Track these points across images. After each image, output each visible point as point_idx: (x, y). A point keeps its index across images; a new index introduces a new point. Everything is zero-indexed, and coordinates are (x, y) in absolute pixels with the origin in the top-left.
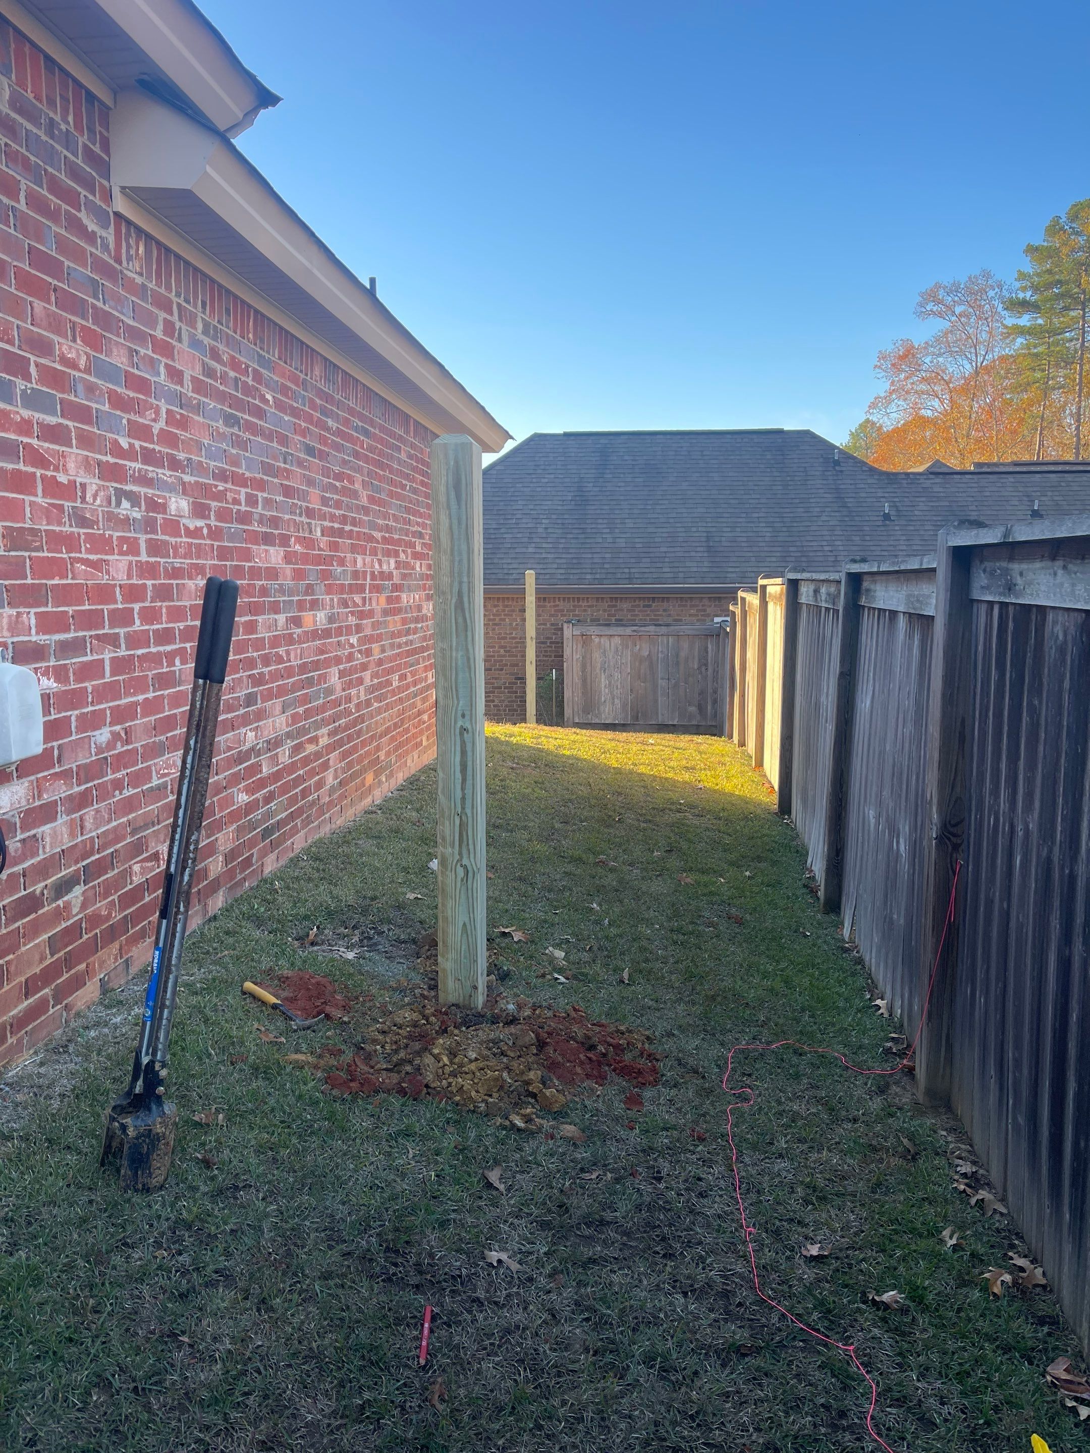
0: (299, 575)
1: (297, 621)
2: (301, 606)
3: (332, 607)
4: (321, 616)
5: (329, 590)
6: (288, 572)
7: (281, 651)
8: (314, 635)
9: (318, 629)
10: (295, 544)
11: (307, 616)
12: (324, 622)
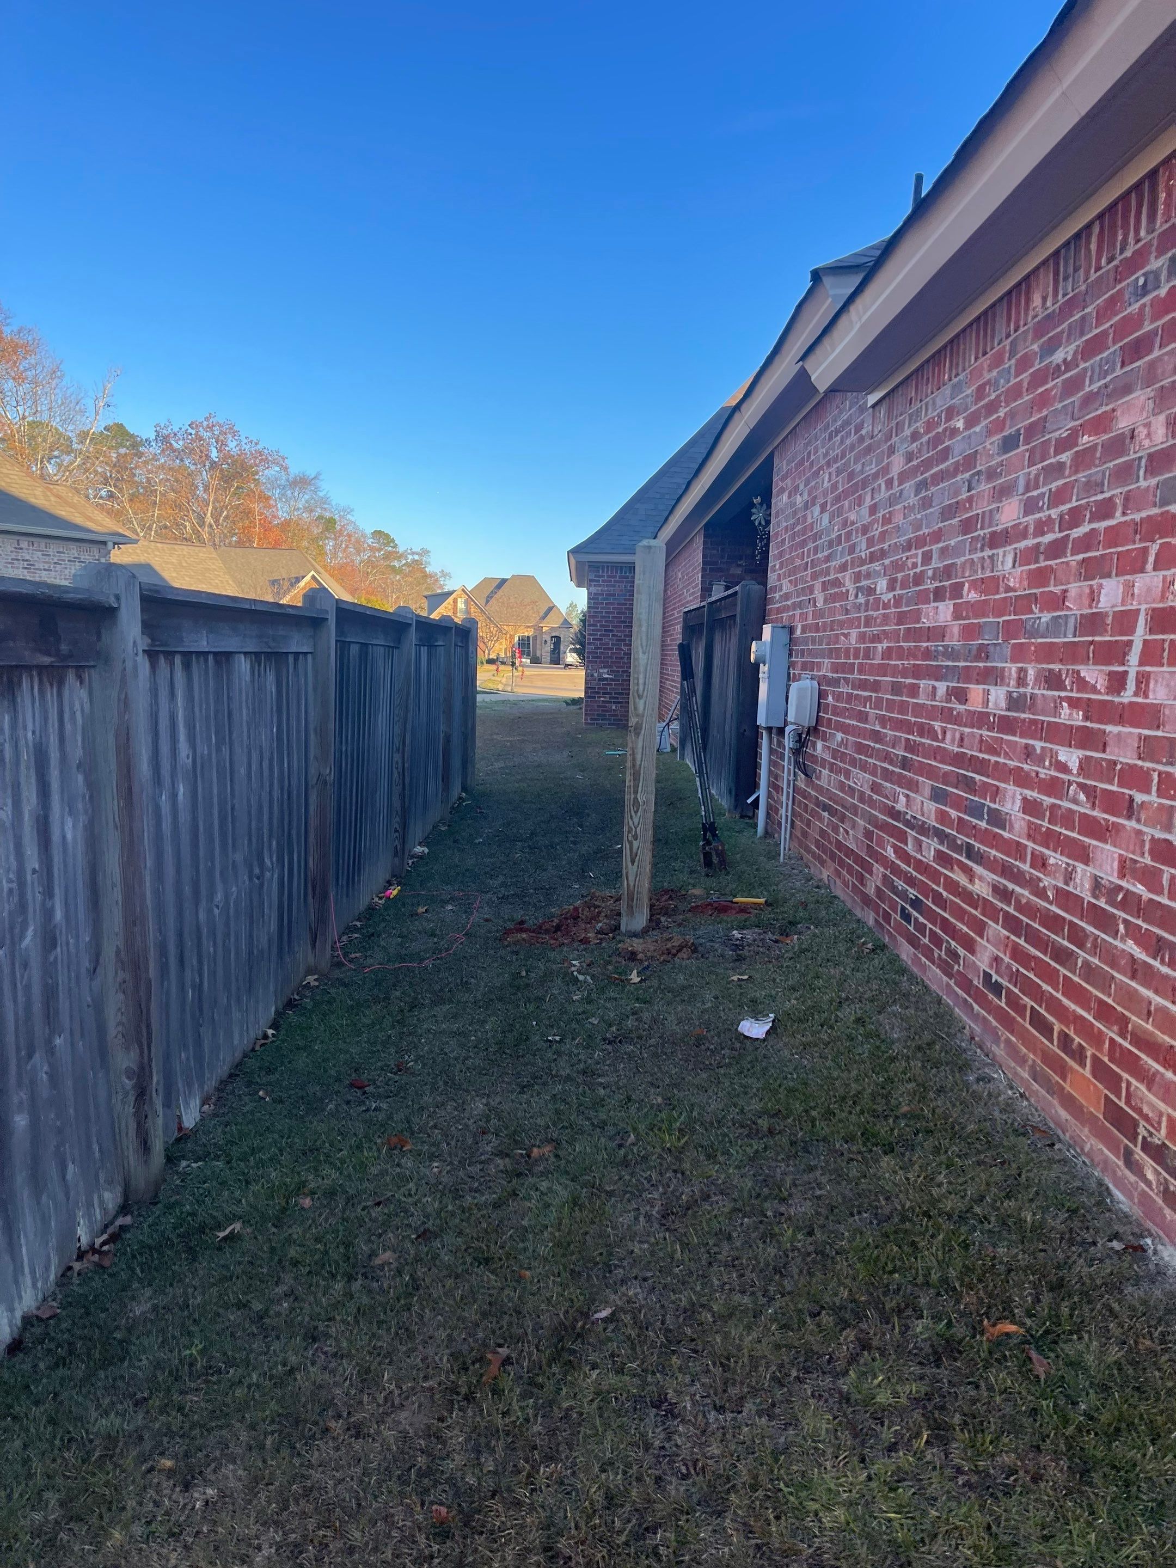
0: (969, 632)
1: (961, 695)
2: (966, 675)
3: (1021, 681)
4: (998, 697)
5: (1019, 654)
6: (956, 630)
7: (937, 725)
8: (980, 719)
9: (988, 714)
10: (969, 591)
11: (976, 690)
12: (1003, 705)
